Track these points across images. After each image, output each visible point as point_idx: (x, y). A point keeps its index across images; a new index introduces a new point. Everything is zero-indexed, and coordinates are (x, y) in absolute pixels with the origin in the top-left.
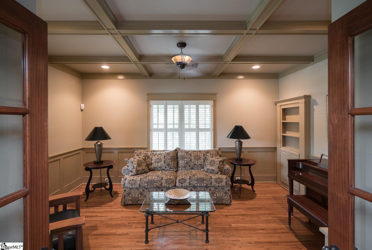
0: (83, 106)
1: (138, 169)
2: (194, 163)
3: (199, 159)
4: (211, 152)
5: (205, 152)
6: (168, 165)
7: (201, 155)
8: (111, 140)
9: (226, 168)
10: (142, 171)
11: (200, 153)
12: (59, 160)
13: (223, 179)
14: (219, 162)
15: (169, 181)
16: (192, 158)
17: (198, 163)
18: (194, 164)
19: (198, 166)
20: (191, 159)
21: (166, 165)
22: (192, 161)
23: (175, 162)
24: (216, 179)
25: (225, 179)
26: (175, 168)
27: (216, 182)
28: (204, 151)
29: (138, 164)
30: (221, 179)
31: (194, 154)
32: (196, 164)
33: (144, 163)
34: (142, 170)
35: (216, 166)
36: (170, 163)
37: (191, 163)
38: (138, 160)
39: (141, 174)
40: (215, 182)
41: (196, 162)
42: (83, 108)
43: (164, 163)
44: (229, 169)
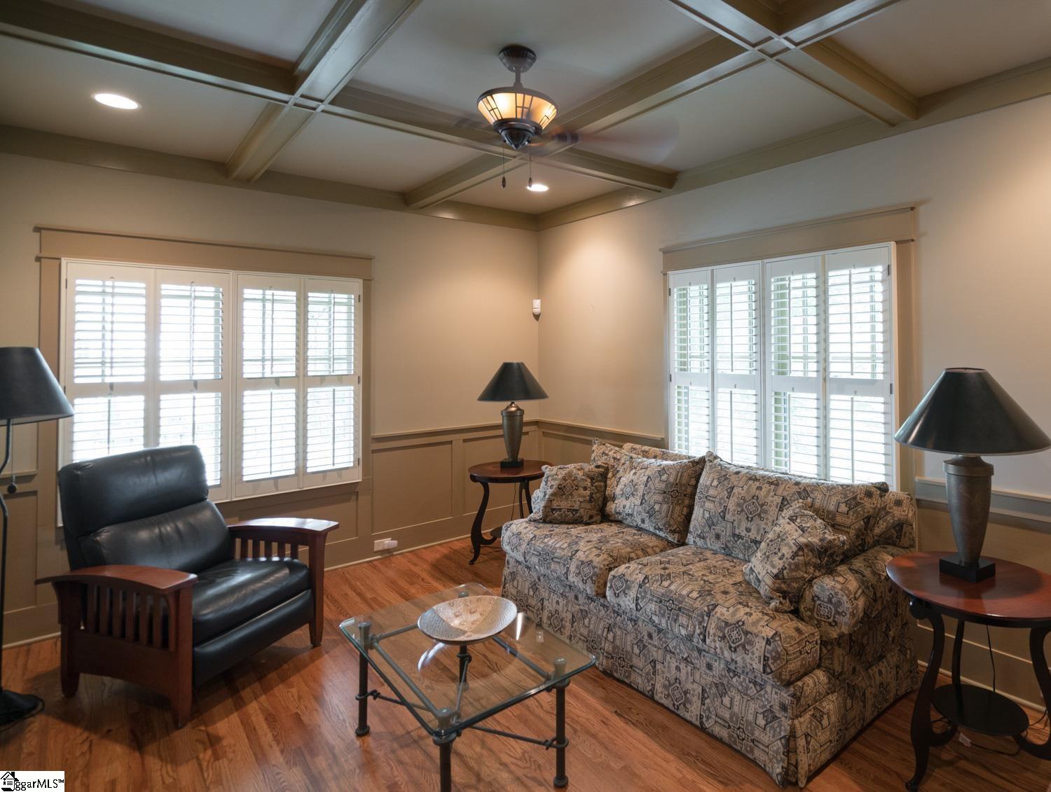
0: (537, 303)
1: (555, 505)
2: (734, 528)
3: (759, 515)
4: (820, 497)
5: (796, 488)
6: (651, 513)
7: (772, 502)
8: (546, 400)
9: (823, 589)
10: (566, 516)
11: (769, 491)
12: (451, 442)
13: (757, 636)
14: (795, 549)
15: (586, 570)
16: (731, 505)
17: (748, 530)
18: (734, 535)
19: (749, 547)
20: (726, 507)
21: (645, 510)
22: (728, 517)
23: (678, 508)
24: (727, 624)
25: (764, 643)
26: (673, 532)
27: (724, 637)
28: (797, 484)
29: (560, 489)
30: (746, 633)
31: (745, 488)
32: (743, 534)
33: (585, 489)
34: (569, 510)
35: (773, 566)
36: (657, 507)
37: (724, 523)
38: (570, 476)
39: (561, 523)
40: (716, 638)
41: (744, 524)
42: (537, 311)
43: (641, 503)
44: (839, 603)
